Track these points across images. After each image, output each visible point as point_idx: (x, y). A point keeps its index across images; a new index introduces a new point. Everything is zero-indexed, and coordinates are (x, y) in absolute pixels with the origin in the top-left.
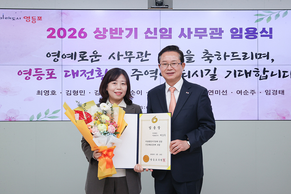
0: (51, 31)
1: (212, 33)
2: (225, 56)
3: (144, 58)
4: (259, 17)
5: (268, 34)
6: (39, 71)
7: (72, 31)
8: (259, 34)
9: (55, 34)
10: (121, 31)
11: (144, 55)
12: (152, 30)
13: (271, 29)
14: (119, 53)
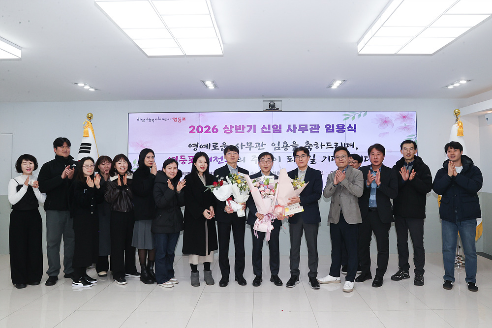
0: (192, 128)
1: (312, 128)
2: (322, 146)
3: (261, 148)
4: (346, 117)
5: (353, 128)
6: (183, 157)
7: (207, 128)
8: (347, 129)
9: (195, 130)
10: (244, 127)
11: (261, 145)
12: (267, 127)
13: (355, 125)
14: (242, 143)
